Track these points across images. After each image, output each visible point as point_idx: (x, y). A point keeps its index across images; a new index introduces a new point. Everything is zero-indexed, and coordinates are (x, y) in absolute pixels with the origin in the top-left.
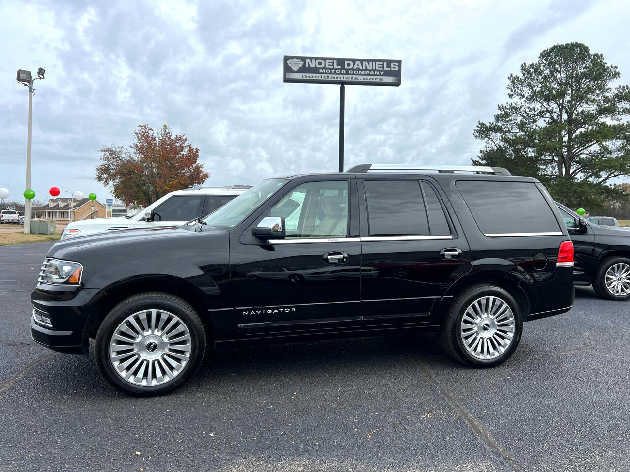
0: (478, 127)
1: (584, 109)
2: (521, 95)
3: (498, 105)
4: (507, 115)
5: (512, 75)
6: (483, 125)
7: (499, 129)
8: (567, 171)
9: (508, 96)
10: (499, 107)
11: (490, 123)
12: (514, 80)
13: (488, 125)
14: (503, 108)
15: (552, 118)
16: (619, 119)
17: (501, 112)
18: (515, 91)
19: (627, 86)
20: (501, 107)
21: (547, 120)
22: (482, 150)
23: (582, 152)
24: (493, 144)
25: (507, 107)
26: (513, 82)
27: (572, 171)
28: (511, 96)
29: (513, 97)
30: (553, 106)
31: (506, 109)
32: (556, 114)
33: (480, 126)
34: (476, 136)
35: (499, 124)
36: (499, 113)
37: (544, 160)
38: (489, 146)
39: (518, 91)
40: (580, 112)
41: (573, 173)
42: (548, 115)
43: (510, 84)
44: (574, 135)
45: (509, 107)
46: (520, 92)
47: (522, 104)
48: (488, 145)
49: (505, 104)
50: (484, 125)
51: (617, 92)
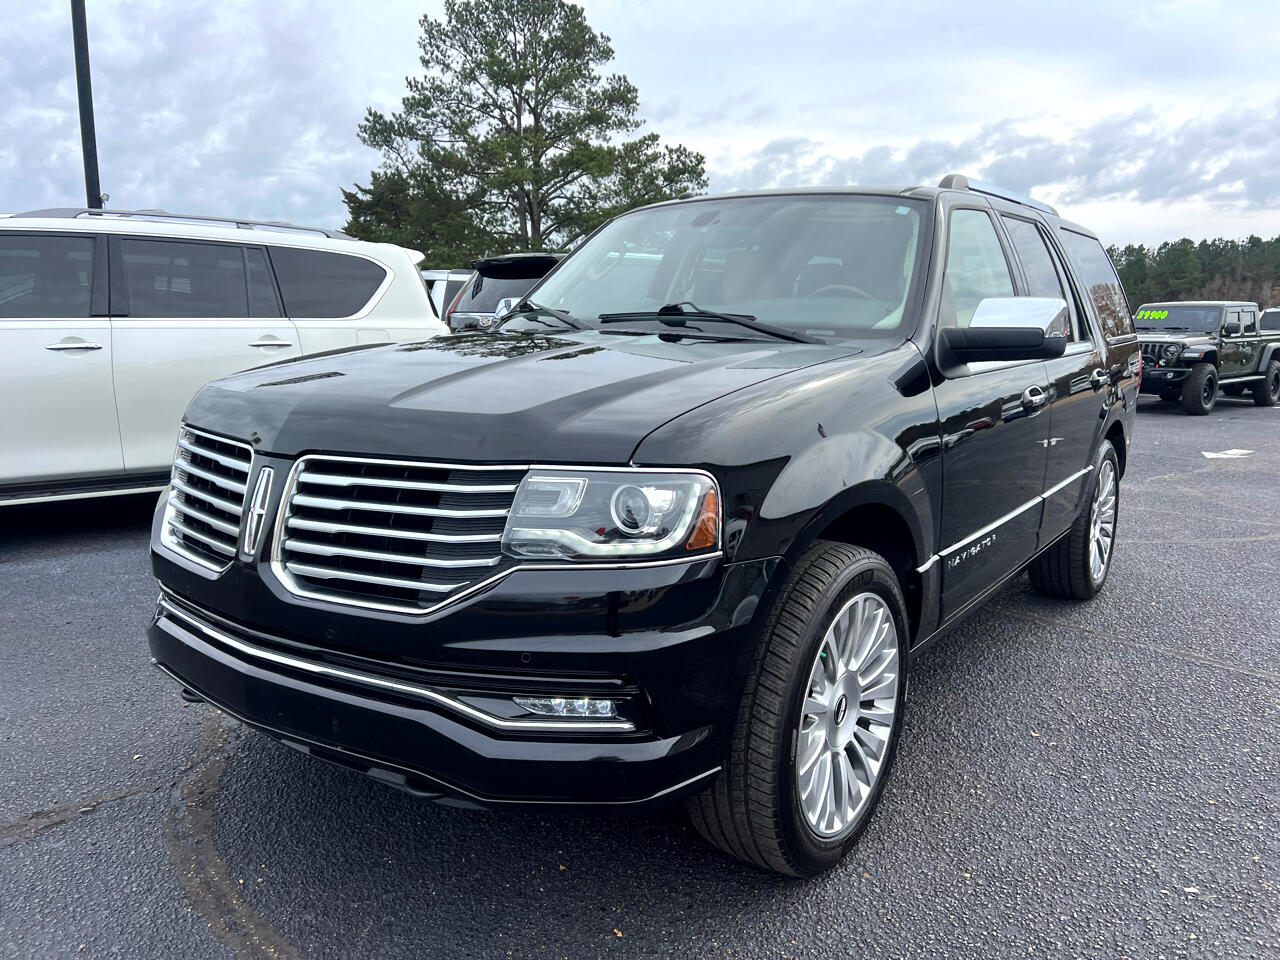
0: (367, 120)
1: (561, 111)
2: (444, 64)
3: (407, 79)
4: (426, 103)
5: (426, 17)
6: (378, 118)
7: (411, 132)
8: (536, 227)
9: (420, 62)
10: (410, 83)
11: (394, 115)
12: (432, 31)
13: (388, 118)
14: (416, 87)
15: (503, 119)
16: (608, 137)
17: (412, 93)
18: (432, 54)
19: (625, 77)
20: (413, 83)
21: (495, 122)
22: (376, 171)
23: (559, 192)
24: (399, 159)
25: (425, 85)
26: (429, 32)
27: (542, 227)
28: (426, 63)
29: (430, 65)
30: (505, 95)
31: (423, 88)
32: (511, 114)
33: (371, 119)
34: (364, 141)
35: (413, 120)
36: (410, 97)
37: (489, 203)
38: (392, 164)
39: (439, 54)
40: (554, 114)
41: (544, 232)
42: (497, 113)
43: (425, 36)
44: (543, 159)
45: (428, 86)
46: (440, 57)
47: (454, 84)
48: (388, 161)
49: (421, 79)
50: (381, 117)
51: (609, 87)
